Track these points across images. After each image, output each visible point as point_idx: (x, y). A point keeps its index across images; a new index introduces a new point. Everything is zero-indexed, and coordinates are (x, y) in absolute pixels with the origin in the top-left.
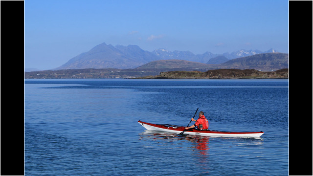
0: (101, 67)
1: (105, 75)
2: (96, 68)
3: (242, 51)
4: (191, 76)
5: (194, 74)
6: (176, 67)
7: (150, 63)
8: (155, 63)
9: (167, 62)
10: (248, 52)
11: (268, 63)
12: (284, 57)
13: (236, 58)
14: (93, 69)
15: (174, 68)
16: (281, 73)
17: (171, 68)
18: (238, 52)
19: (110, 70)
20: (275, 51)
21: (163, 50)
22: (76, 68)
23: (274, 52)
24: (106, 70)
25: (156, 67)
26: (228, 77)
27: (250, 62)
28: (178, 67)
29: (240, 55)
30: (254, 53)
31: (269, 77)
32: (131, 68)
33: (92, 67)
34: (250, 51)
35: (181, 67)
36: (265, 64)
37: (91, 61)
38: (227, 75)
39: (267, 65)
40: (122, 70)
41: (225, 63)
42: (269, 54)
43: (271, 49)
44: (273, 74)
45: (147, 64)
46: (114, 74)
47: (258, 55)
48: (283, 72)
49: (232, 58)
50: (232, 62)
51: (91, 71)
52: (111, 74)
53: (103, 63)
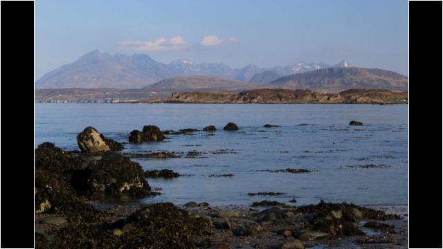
0: (91, 86)
1: (97, 97)
2: (84, 88)
3: (300, 65)
4: (217, 99)
5: (222, 96)
6: (203, 87)
7: (164, 81)
8: (172, 81)
9: (190, 79)
10: (309, 65)
11: (338, 82)
12: (360, 73)
13: (291, 74)
14: (79, 89)
15: (200, 87)
16: (347, 95)
17: (197, 88)
18: (295, 65)
19: (105, 90)
20: (348, 64)
21: (185, 62)
22: (54, 87)
23: (346, 65)
24: (98, 90)
25: (173, 87)
26: (271, 101)
27: (312, 80)
28: (206, 87)
29: (297, 70)
30: (318, 68)
31: (329, 102)
32: (138, 87)
33: (79, 86)
34: (312, 65)
35: (210, 87)
36: (333, 83)
37: (76, 78)
38: (270, 99)
39: (336, 85)
40: (123, 91)
41: (274, 82)
42: (338, 68)
43: (343, 62)
44: (337, 96)
45: (160, 82)
46: (111, 96)
47: (324, 70)
48: (350, 94)
49: (285, 74)
50: (284, 79)
51: (76, 92)
52: (106, 96)
53: (95, 79)
